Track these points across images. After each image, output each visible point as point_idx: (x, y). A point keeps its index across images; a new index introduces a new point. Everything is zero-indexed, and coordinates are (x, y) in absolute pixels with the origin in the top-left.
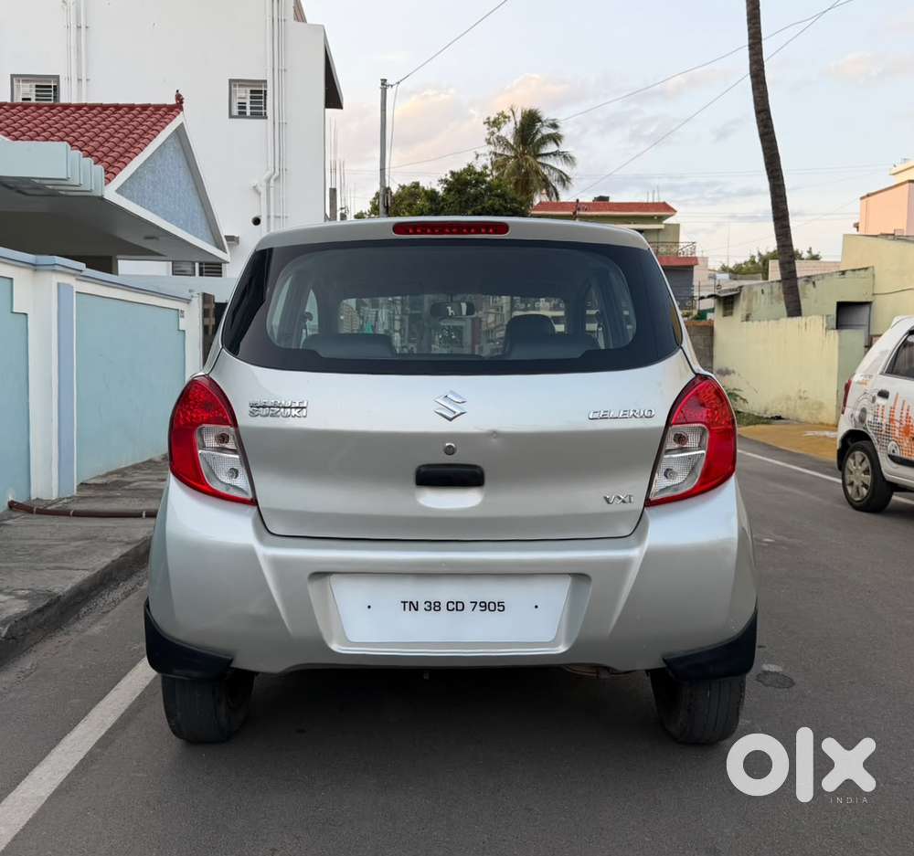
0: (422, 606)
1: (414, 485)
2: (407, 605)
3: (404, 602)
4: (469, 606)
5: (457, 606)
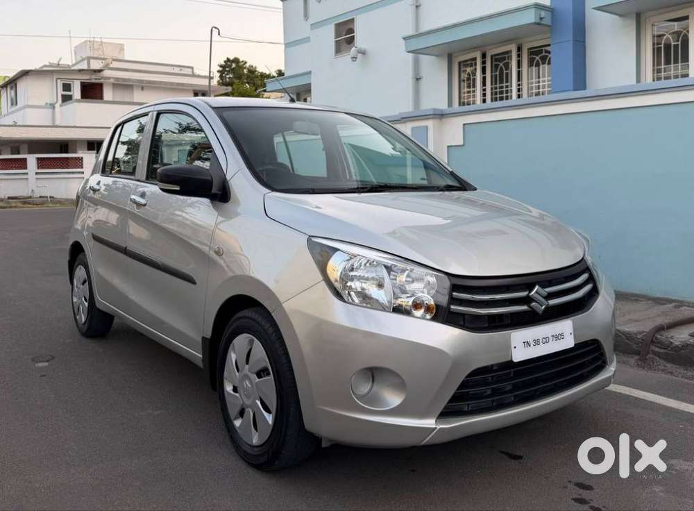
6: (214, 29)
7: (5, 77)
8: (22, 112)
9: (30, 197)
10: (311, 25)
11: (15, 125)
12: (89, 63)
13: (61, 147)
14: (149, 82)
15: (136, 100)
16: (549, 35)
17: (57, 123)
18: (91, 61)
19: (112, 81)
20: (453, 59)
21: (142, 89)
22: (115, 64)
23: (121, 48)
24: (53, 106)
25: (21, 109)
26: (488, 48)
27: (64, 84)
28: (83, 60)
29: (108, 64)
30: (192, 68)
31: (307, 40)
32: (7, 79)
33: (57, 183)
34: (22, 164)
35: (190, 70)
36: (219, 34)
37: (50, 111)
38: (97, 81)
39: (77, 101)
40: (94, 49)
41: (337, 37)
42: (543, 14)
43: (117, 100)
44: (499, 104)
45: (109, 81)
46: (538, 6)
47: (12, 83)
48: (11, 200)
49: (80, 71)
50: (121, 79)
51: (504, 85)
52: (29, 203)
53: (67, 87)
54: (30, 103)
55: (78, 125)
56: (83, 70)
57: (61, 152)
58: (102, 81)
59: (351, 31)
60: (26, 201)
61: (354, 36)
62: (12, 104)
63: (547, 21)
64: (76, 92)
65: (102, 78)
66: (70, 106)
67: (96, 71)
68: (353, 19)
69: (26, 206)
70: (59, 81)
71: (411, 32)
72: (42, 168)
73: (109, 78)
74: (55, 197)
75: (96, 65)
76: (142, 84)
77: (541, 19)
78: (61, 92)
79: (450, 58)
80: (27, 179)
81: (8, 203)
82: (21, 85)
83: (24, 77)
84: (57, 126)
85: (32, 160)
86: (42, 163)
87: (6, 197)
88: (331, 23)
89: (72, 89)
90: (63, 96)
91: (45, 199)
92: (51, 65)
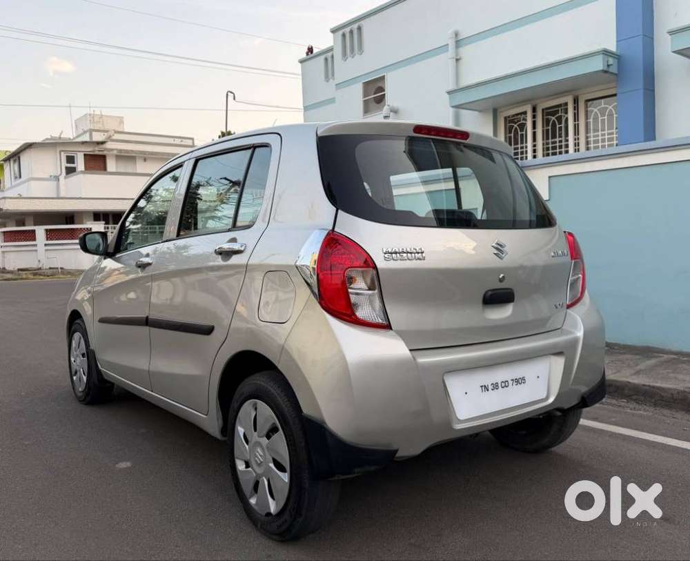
0: (490, 387)
1: (481, 305)
2: (483, 388)
3: (482, 386)
4: (510, 382)
5: (505, 384)
6: (229, 94)
7: (7, 151)
8: (26, 184)
9: (40, 268)
10: (336, 85)
11: (20, 197)
12: (91, 135)
13: (66, 218)
14: (152, 153)
15: (139, 171)
16: (614, 84)
17: (62, 195)
18: (94, 133)
19: (115, 152)
20: (498, 114)
21: (145, 160)
22: (117, 137)
23: (121, 120)
24: (57, 178)
25: (24, 182)
26: (538, 101)
27: (67, 156)
28: (85, 132)
29: (110, 136)
30: (192, 139)
31: (332, 101)
32: (8, 154)
33: (67, 254)
34: (31, 236)
35: (191, 141)
36: (234, 99)
37: (55, 183)
38: (101, 153)
39: (82, 172)
40: (94, 122)
41: (365, 96)
42: (611, 61)
43: (119, 171)
44: (552, 159)
45: (111, 152)
46: (606, 53)
47: (15, 156)
48: (20, 272)
49: (83, 143)
50: (124, 150)
51: (557, 140)
52: (40, 275)
53: (71, 159)
54: (36, 176)
55: (83, 197)
56: (86, 142)
57: (67, 224)
58: (105, 153)
59: (382, 89)
60: (37, 272)
61: (384, 94)
62: (16, 178)
63: (614, 69)
64: (80, 164)
65: (106, 149)
66: (74, 178)
67: (99, 143)
68: (384, 77)
69: (35, 277)
70: (62, 153)
71: (451, 87)
72: (51, 239)
73: (112, 150)
74: (65, 268)
75: (98, 137)
76: (145, 156)
77: (608, 66)
78: (65, 164)
79: (495, 112)
80: (36, 251)
81: (19, 275)
82: (24, 158)
83: (28, 151)
84: (62, 198)
85: (40, 231)
86: (51, 234)
87: (16, 269)
88: (359, 82)
89: (76, 160)
90: (67, 168)
91: (55, 270)
92: (52, 138)
